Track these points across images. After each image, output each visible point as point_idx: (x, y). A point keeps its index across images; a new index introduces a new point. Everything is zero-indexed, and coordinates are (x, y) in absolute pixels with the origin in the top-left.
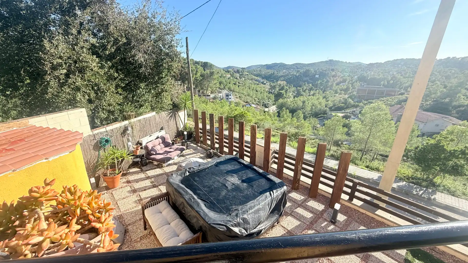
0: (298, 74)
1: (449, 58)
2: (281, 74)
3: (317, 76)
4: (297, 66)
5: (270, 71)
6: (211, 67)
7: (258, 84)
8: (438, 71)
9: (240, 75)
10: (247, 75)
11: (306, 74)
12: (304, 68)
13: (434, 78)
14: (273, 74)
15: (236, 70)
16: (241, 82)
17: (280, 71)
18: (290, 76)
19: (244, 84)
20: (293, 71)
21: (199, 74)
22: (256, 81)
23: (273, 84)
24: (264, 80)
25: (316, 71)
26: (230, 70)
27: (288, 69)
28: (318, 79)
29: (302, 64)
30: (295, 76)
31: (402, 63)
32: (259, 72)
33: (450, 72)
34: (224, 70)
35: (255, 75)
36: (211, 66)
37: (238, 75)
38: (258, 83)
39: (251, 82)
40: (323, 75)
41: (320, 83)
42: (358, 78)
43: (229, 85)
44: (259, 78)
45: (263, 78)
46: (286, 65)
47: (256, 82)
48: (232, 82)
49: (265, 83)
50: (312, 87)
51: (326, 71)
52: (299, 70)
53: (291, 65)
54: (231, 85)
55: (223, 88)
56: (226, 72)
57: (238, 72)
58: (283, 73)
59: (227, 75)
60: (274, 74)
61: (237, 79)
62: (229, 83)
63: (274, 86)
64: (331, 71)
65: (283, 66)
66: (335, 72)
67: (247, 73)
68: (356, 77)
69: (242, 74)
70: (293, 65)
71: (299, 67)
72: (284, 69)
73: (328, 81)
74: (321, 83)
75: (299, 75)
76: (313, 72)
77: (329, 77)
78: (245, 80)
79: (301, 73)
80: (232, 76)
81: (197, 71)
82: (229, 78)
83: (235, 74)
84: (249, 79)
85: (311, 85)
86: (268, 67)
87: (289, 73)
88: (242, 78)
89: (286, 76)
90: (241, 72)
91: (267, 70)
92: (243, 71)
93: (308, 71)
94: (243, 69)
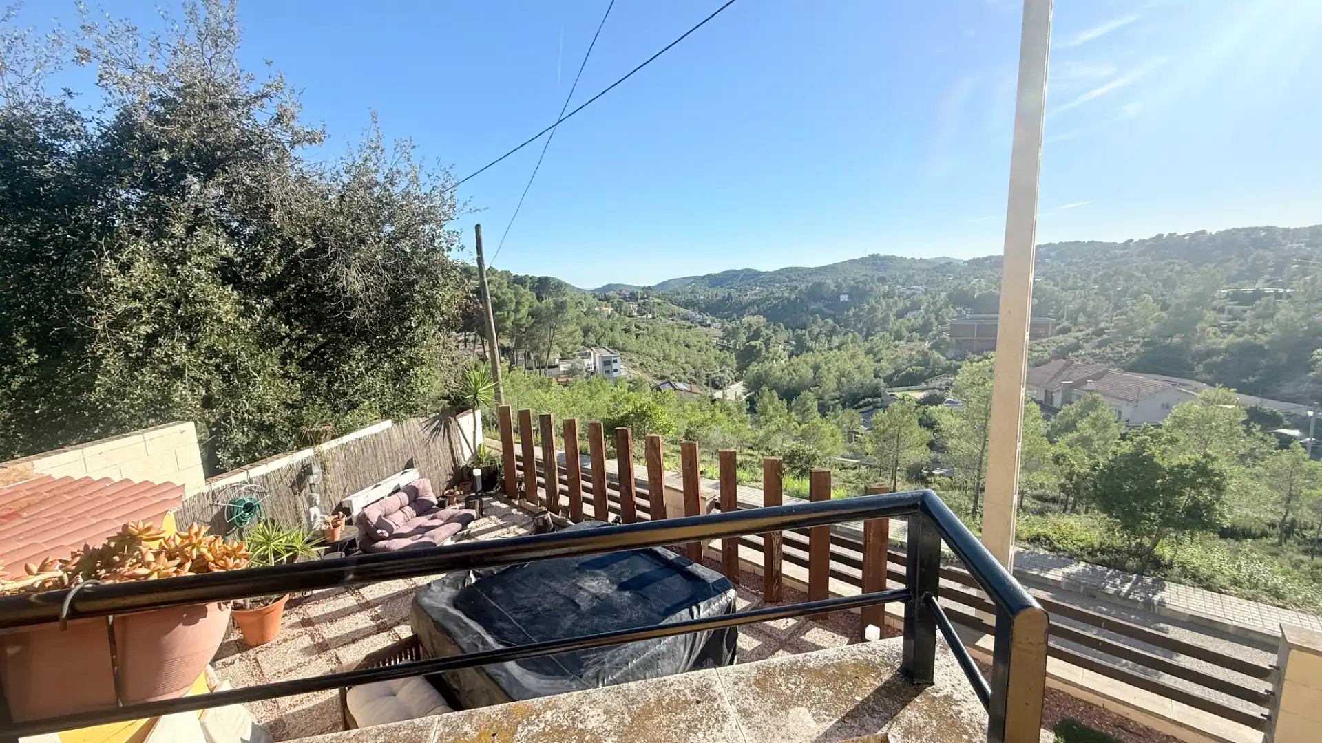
0: (793, 296)
1: (1160, 236)
2: (749, 297)
3: (844, 298)
4: (788, 275)
5: (721, 292)
6: (560, 291)
7: (690, 327)
8: (1140, 268)
9: (639, 305)
10: (659, 304)
11: (815, 293)
12: (809, 278)
13: (1136, 288)
14: (728, 300)
15: (627, 294)
16: (642, 326)
17: (745, 290)
18: (774, 302)
19: (651, 328)
20: (779, 288)
21: (524, 311)
22: (683, 319)
23: (728, 326)
24: (705, 316)
25: (838, 286)
26: (611, 293)
27: (766, 282)
28: (846, 307)
29: (802, 269)
30: (786, 302)
31: (1053, 254)
32: (689, 296)
33: (1171, 271)
34: (595, 296)
35: (679, 305)
36: (559, 286)
37: (633, 306)
38: (689, 323)
39: (669, 322)
40: (859, 294)
41: (854, 316)
42: (950, 296)
43: (611, 334)
44: (691, 312)
45: (701, 311)
46: (760, 273)
47: (683, 322)
48: (619, 327)
49: (708, 322)
50: (835, 327)
51: (864, 282)
52: (794, 284)
53: (774, 273)
54: (616, 335)
55: (594, 342)
56: (599, 300)
57: (633, 297)
58: (756, 295)
59: (604, 309)
60: (730, 297)
61: (630, 316)
62: (611, 330)
63: (733, 329)
64: (877, 284)
65: (750, 276)
66: (889, 286)
67: (656, 300)
68: (943, 295)
69: (644, 304)
70: (779, 272)
71: (794, 278)
72: (756, 285)
73: (873, 309)
74: (855, 314)
75: (797, 298)
76: (832, 287)
77: (875, 299)
78: (653, 318)
79: (801, 291)
80: (618, 309)
81: (518, 303)
82: (609, 317)
83: (625, 303)
84: (664, 316)
85: (830, 321)
86: (714, 280)
87: (771, 293)
88: (644, 314)
89: (763, 301)
90: (641, 299)
91: (712, 289)
92: (646, 296)
93: (820, 285)
94: (647, 289)
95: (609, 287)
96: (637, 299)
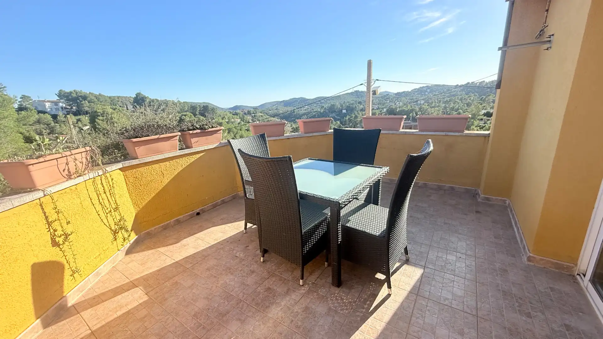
0: (322, 111)
1: (469, 83)
2: (302, 111)
3: (344, 111)
4: (319, 100)
5: (290, 109)
6: (214, 111)
8: (459, 98)
9: (252, 117)
10: (262, 116)
11: (332, 110)
12: (329, 102)
13: (457, 107)
14: (293, 113)
15: (246, 111)
17: (301, 108)
18: (314, 114)
20: (316, 106)
23: (294, 126)
25: (342, 106)
26: (238, 111)
27: (310, 104)
28: (345, 115)
29: (325, 97)
30: (319, 113)
31: (428, 90)
32: (276, 111)
33: (470, 99)
34: (231, 112)
35: (271, 116)
37: (249, 118)
40: (350, 109)
41: (348, 120)
42: (387, 111)
43: (240, 132)
44: (276, 119)
45: (282, 118)
46: (308, 100)
48: (244, 128)
50: (340, 126)
51: (352, 104)
52: (323, 105)
53: (313, 99)
54: (243, 132)
55: (233, 137)
56: (233, 115)
57: (249, 113)
58: (306, 110)
59: (236, 120)
60: (294, 111)
61: (249, 122)
62: (241, 130)
63: (296, 128)
64: (358, 104)
65: (303, 101)
66: (363, 105)
67: (260, 114)
68: (385, 110)
69: (254, 116)
70: (316, 99)
71: (322, 102)
72: (306, 105)
73: (356, 117)
74: (349, 119)
75: (324, 112)
76: (339, 107)
77: (357, 112)
79: (325, 109)
80: (242, 119)
82: (239, 124)
83: (245, 116)
85: (339, 122)
86: (286, 103)
87: (312, 110)
88: (255, 121)
89: (309, 113)
90: (253, 114)
91: (285, 107)
92: (255, 112)
93: (333, 105)
94: (255, 108)
95: (236, 108)
96: (251, 114)
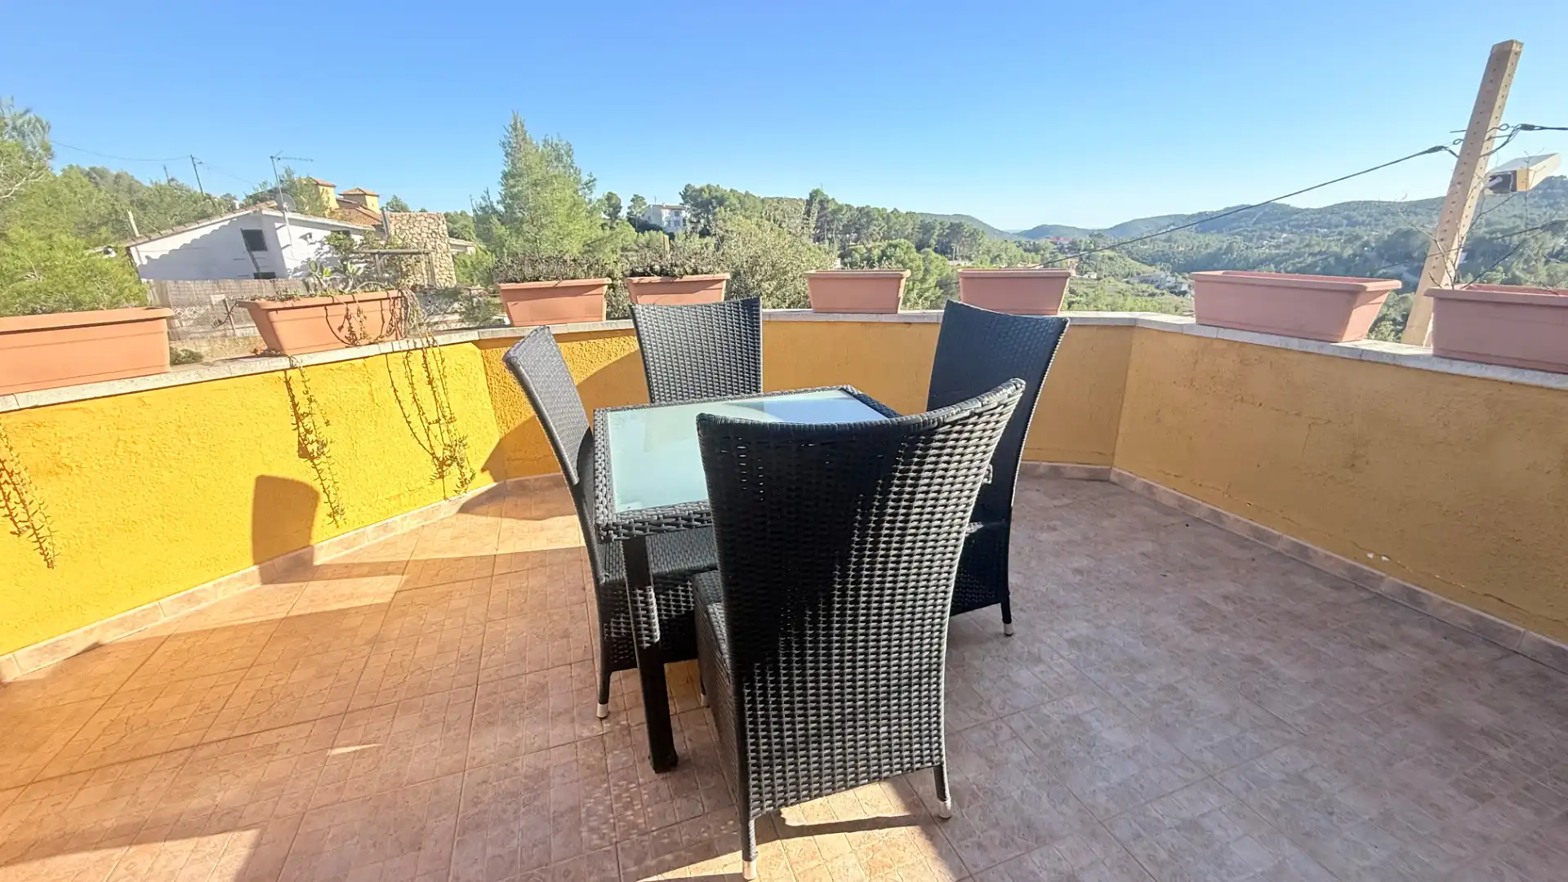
0: (1349, 252)
2: (1264, 249)
4: (1350, 214)
5: (1214, 241)
6: (975, 239)
7: (1152, 295)
9: (1081, 259)
10: (1111, 258)
11: (1396, 249)
12: (1388, 220)
14: (1225, 253)
15: (1066, 243)
16: (1080, 290)
17: (1261, 237)
18: (1310, 260)
19: (1092, 295)
20: (1325, 236)
22: (1144, 281)
24: (1180, 279)
26: (1042, 242)
27: (1303, 226)
29: (1379, 204)
30: (1332, 260)
32: (1161, 246)
34: (1020, 245)
35: (1142, 260)
38: (1152, 289)
39: (1122, 286)
44: (1158, 272)
45: (1178, 269)
46: (1295, 211)
47: (1144, 286)
49: (1184, 288)
51: (1508, 233)
52: (1358, 230)
53: (1320, 211)
56: (1025, 250)
57: (1074, 248)
58: (1277, 247)
60: (1230, 249)
65: (1272, 215)
67: (1108, 253)
69: (1088, 258)
70: (1334, 209)
71: (1360, 219)
72: (1283, 231)
75: (1355, 255)
78: (1099, 279)
79: (1366, 244)
83: (1060, 257)
84: (1115, 275)
86: (1205, 222)
87: (1308, 245)
88: (1086, 272)
89: (1288, 257)
90: (1085, 250)
91: (1201, 236)
92: (1092, 247)
93: (1407, 234)
94: (1097, 235)
95: (1041, 231)
96: (1079, 250)
